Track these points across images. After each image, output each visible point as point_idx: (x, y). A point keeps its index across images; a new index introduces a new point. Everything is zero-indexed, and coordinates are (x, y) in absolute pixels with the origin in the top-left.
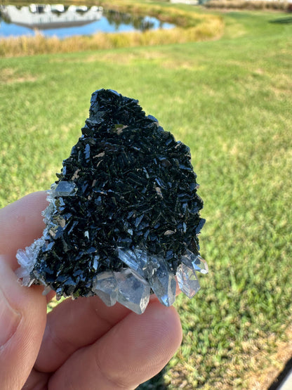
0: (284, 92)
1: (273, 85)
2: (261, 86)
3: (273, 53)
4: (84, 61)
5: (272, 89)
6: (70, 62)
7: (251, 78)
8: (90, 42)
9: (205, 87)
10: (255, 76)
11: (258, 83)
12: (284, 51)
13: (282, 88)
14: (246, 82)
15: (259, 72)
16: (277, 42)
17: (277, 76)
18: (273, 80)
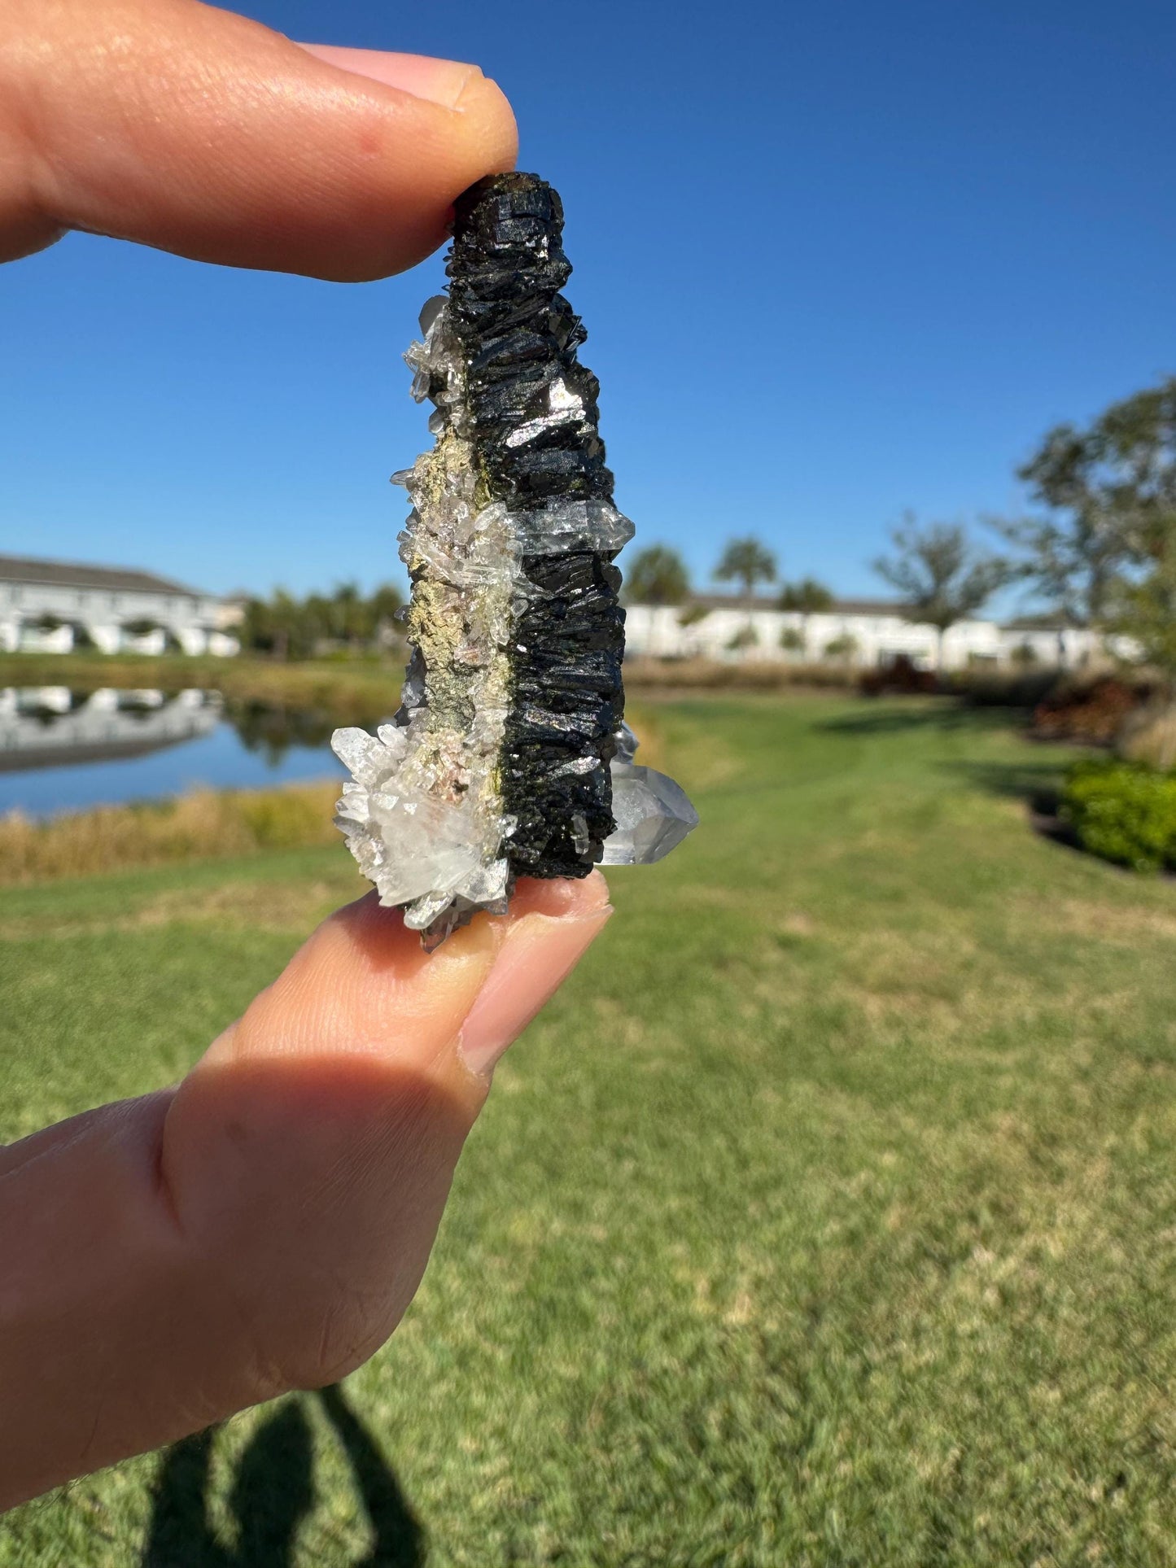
0: (898, 1006)
1: (856, 978)
2: (814, 988)
3: (835, 849)
4: (124, 925)
5: (854, 995)
6: (63, 933)
7: (773, 956)
8: (160, 829)
9: (604, 1007)
10: (787, 943)
11: (801, 972)
12: (871, 839)
13: (890, 987)
14: (758, 971)
15: (797, 926)
16: (844, 804)
17: (865, 939)
18: (853, 955)
